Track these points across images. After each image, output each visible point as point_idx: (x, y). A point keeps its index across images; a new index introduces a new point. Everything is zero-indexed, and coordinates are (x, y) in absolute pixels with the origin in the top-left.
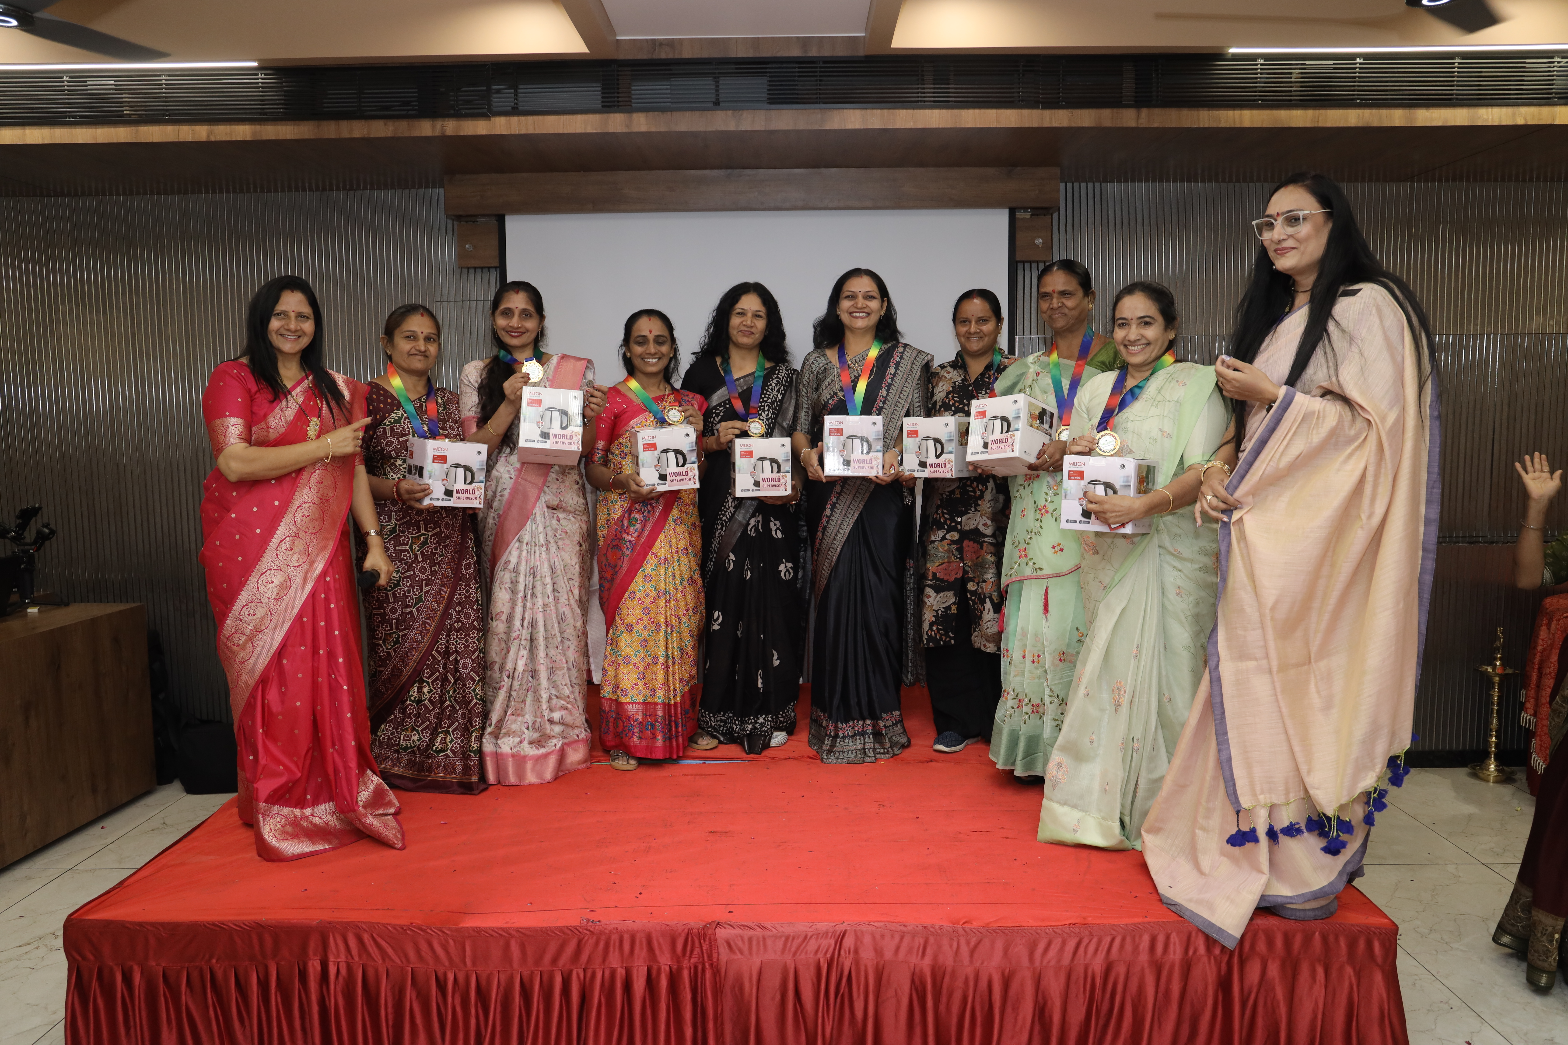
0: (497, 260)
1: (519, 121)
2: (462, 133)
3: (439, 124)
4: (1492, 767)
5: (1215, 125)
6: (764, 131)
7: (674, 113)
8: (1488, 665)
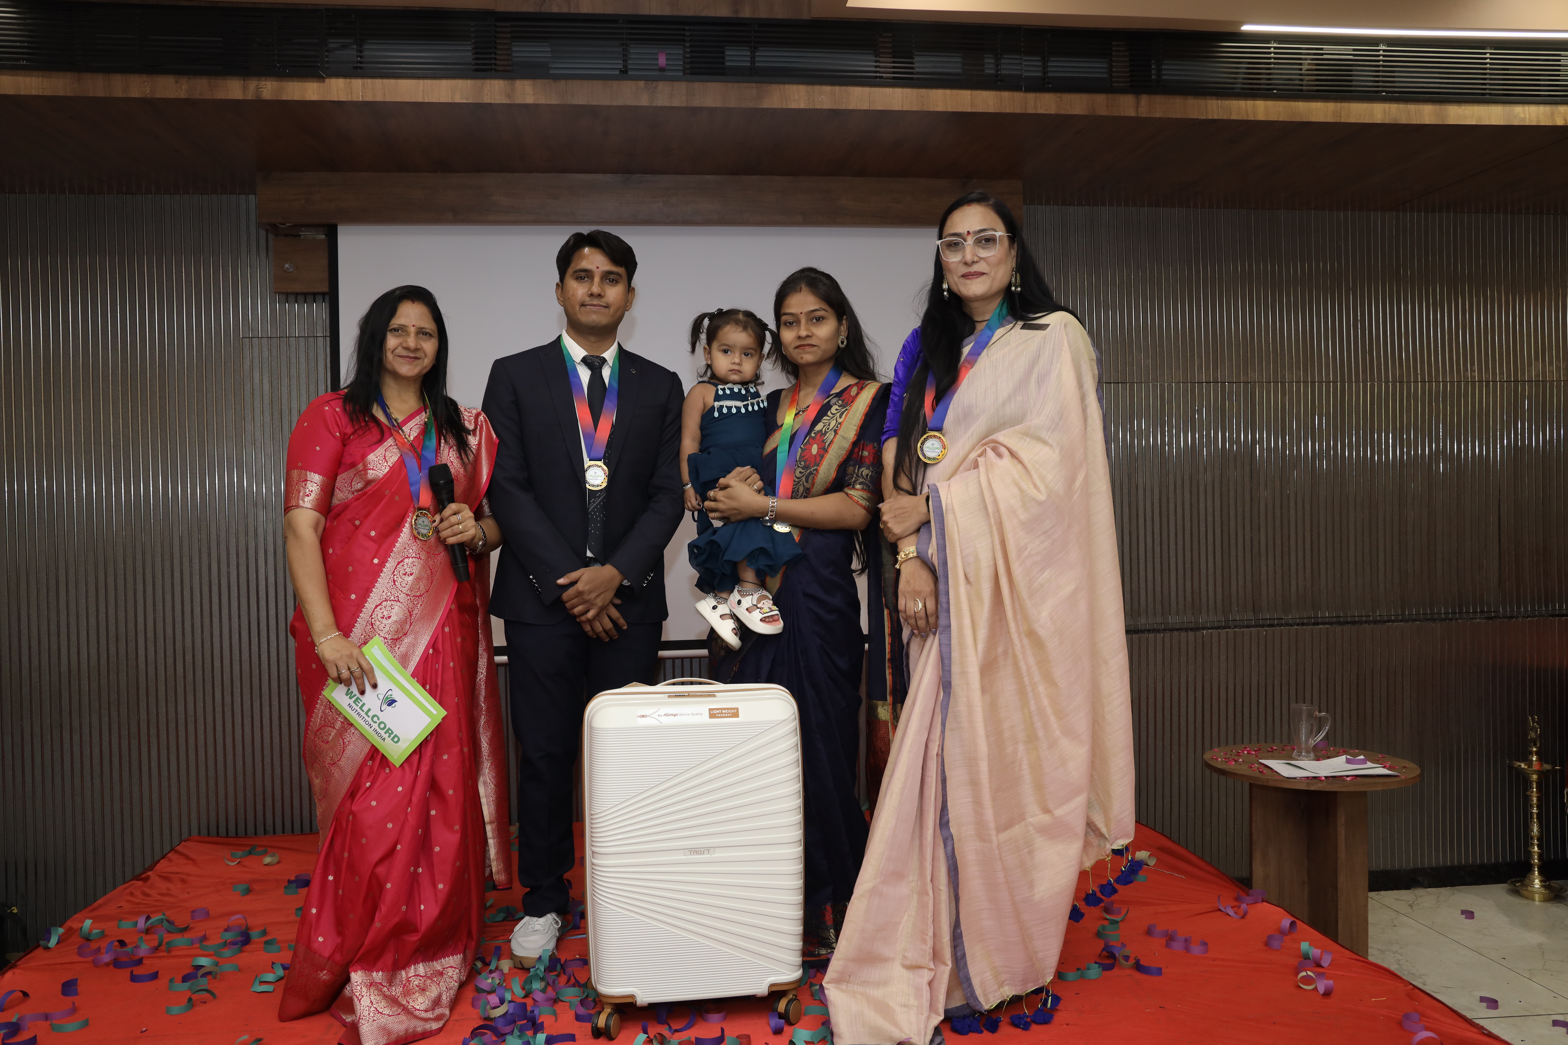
0: (327, 283)
1: (363, 85)
2: (285, 98)
3: (252, 84)
4: (1537, 883)
5: (1225, 117)
6: (685, 108)
7: (570, 82)
8: (1522, 761)
